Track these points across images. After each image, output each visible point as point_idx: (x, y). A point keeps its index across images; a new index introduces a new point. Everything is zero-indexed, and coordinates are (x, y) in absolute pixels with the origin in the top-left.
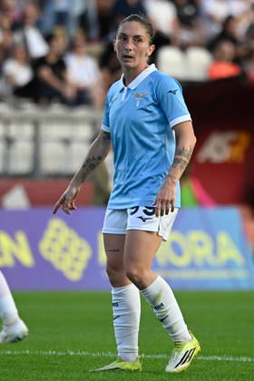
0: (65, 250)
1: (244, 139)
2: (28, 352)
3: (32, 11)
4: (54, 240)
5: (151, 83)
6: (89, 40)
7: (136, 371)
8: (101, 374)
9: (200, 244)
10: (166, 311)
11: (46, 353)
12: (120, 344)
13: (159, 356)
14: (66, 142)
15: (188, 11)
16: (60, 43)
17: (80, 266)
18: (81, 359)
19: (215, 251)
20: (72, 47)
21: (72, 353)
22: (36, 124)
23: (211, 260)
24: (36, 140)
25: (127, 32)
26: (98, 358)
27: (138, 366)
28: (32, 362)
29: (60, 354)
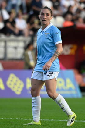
0: (15, 84)
1: (75, 47)
2: (3, 118)
3: (4, 4)
4: (11, 81)
5: (50, 29)
6: (23, 14)
7: (39, 125)
8: (27, 126)
9: (60, 82)
10: (63, 106)
11: (9, 119)
12: (34, 116)
13: (47, 120)
14: (16, 48)
15: (56, 4)
16: (14, 15)
17: (20, 90)
18: (21, 121)
19: (65, 85)
20: (17, 16)
21: (17, 119)
22: (5, 42)
23: (64, 88)
24: (5, 47)
25: (44, 12)
26: (26, 121)
27: (39, 123)
28: (4, 122)
29: (13, 119)
